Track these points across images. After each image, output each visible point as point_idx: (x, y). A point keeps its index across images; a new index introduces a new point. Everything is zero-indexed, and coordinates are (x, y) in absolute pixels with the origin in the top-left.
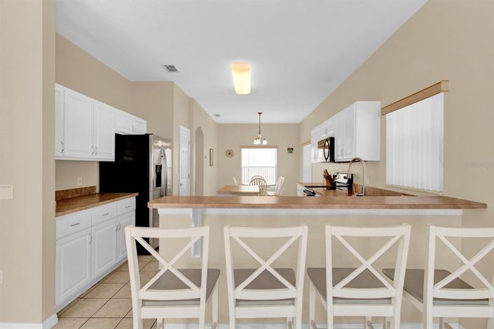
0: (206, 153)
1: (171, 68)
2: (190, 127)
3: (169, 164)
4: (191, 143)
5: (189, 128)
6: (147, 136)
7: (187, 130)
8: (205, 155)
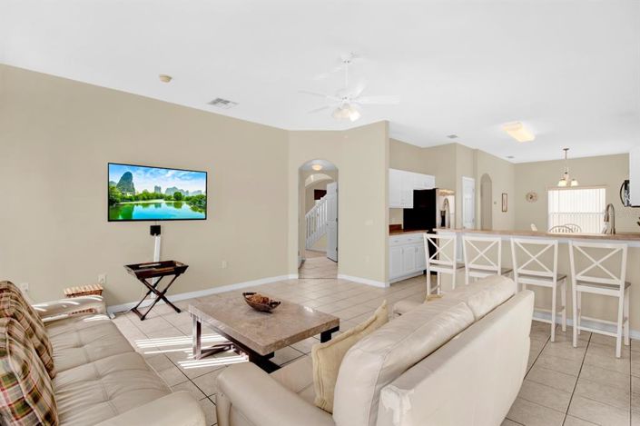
0: (496, 198)
1: (453, 137)
2: (474, 175)
3: (452, 211)
4: (475, 191)
5: (472, 177)
6: (434, 190)
7: (471, 179)
8: (494, 199)
